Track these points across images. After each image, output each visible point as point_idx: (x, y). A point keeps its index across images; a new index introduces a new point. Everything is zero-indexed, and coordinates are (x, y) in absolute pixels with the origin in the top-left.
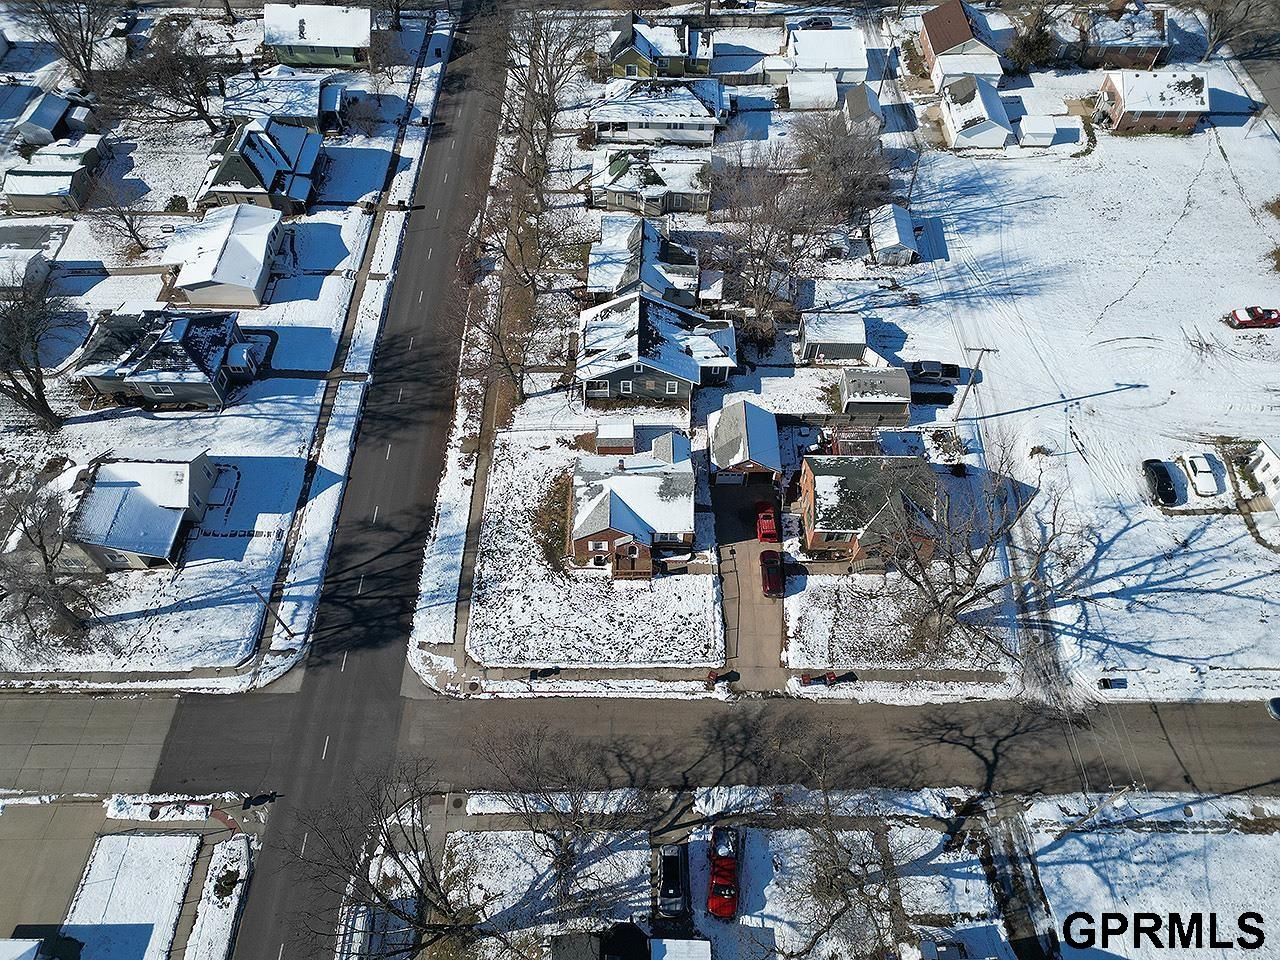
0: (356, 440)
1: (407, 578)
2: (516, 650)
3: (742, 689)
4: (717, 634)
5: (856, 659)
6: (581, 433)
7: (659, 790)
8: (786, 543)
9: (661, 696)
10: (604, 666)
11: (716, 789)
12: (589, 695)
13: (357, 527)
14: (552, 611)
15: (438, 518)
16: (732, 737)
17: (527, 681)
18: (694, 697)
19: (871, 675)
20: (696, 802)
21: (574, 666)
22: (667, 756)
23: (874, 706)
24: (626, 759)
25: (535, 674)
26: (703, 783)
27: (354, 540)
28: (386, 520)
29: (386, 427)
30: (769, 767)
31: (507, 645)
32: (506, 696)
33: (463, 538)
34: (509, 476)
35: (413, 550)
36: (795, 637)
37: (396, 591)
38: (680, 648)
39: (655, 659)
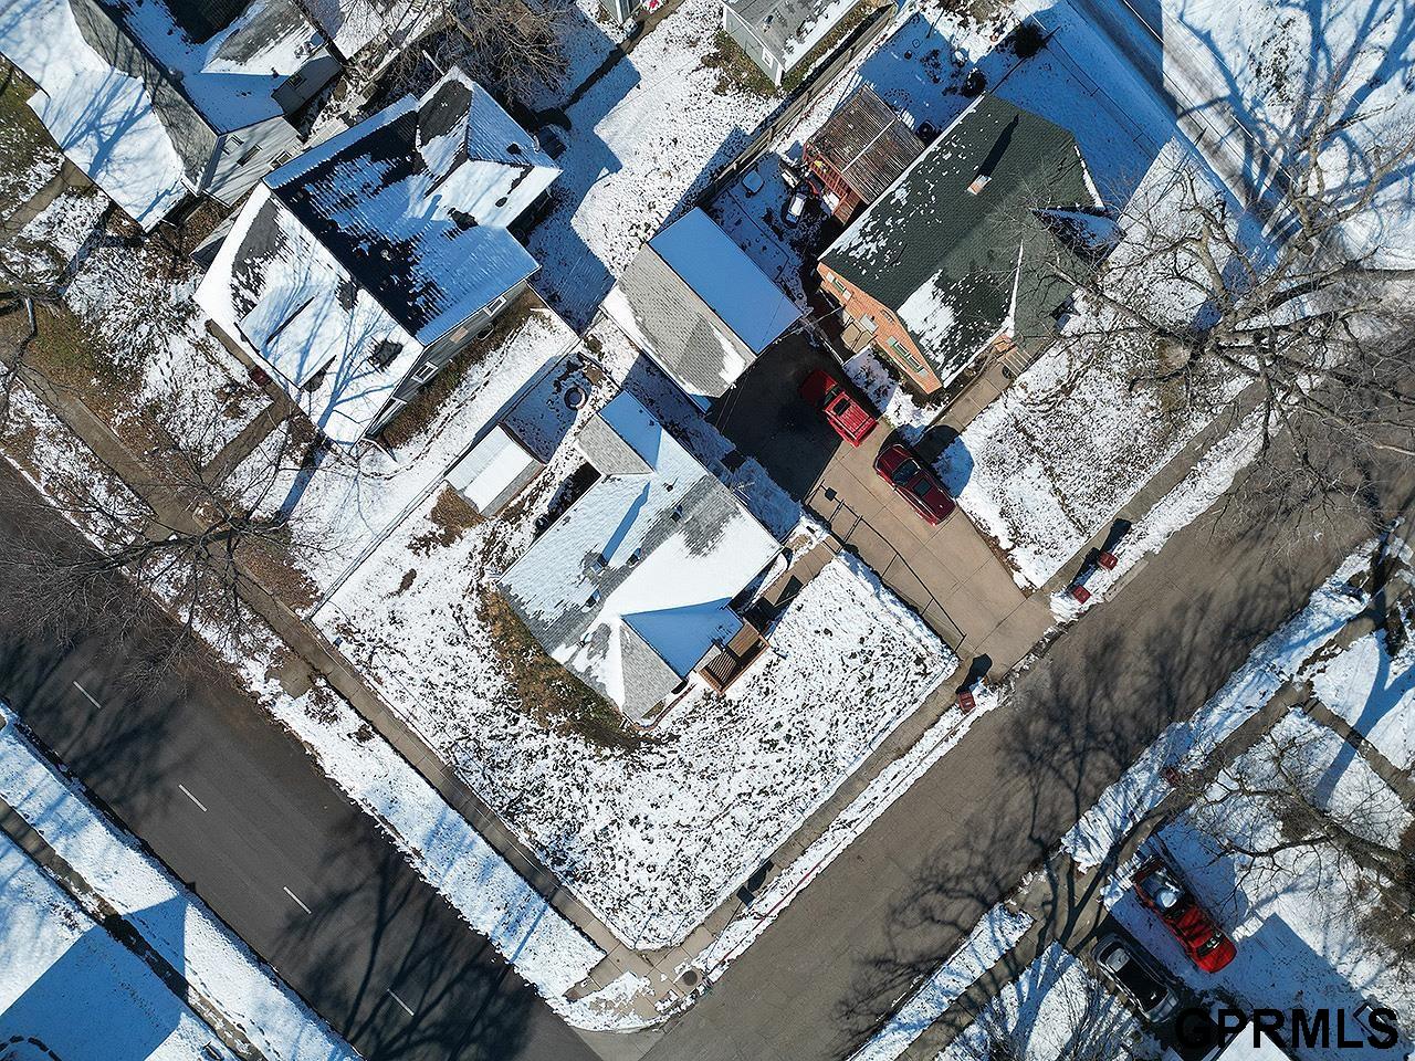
0: (122, 825)
1: (446, 934)
2: (693, 892)
3: (1005, 670)
4: (917, 632)
5: (1111, 498)
6: (432, 502)
7: (1021, 884)
8: (890, 410)
9: (920, 772)
10: (816, 805)
11: (1083, 821)
12: (835, 854)
13: (293, 939)
14: (685, 806)
15: (386, 823)
16: (1046, 740)
17: (745, 911)
18: (959, 735)
19: (1144, 503)
20: (1075, 859)
21: (783, 839)
22: (993, 837)
23: (1177, 539)
24: (950, 885)
25: (746, 894)
26: (1063, 827)
27: (312, 958)
28: (319, 892)
29: (137, 763)
30: (1118, 736)
31: (676, 898)
32: (740, 951)
33: (453, 815)
34: (410, 672)
35: (407, 895)
36: (1016, 544)
37: (455, 963)
38: (888, 695)
39: (869, 737)
